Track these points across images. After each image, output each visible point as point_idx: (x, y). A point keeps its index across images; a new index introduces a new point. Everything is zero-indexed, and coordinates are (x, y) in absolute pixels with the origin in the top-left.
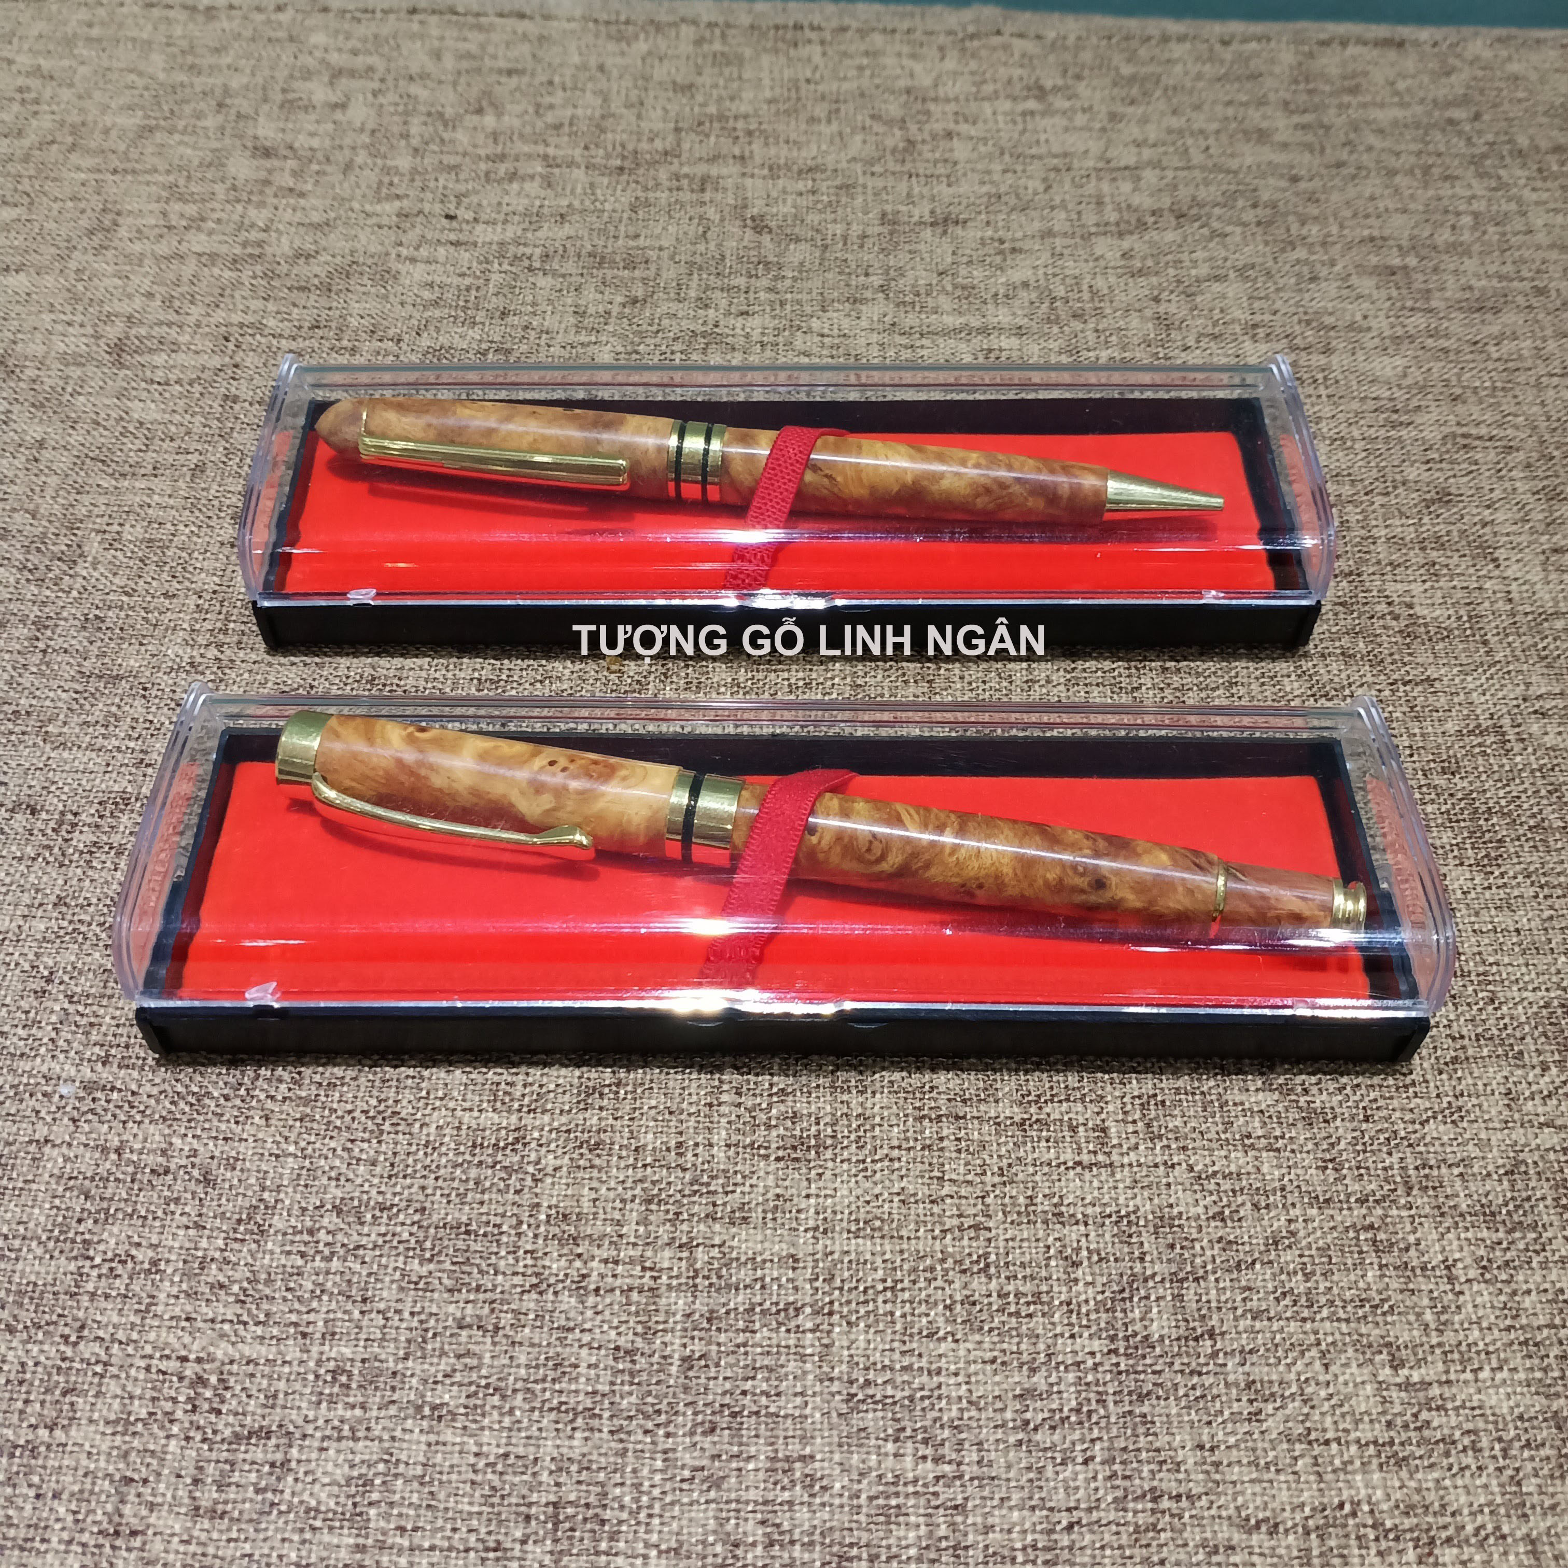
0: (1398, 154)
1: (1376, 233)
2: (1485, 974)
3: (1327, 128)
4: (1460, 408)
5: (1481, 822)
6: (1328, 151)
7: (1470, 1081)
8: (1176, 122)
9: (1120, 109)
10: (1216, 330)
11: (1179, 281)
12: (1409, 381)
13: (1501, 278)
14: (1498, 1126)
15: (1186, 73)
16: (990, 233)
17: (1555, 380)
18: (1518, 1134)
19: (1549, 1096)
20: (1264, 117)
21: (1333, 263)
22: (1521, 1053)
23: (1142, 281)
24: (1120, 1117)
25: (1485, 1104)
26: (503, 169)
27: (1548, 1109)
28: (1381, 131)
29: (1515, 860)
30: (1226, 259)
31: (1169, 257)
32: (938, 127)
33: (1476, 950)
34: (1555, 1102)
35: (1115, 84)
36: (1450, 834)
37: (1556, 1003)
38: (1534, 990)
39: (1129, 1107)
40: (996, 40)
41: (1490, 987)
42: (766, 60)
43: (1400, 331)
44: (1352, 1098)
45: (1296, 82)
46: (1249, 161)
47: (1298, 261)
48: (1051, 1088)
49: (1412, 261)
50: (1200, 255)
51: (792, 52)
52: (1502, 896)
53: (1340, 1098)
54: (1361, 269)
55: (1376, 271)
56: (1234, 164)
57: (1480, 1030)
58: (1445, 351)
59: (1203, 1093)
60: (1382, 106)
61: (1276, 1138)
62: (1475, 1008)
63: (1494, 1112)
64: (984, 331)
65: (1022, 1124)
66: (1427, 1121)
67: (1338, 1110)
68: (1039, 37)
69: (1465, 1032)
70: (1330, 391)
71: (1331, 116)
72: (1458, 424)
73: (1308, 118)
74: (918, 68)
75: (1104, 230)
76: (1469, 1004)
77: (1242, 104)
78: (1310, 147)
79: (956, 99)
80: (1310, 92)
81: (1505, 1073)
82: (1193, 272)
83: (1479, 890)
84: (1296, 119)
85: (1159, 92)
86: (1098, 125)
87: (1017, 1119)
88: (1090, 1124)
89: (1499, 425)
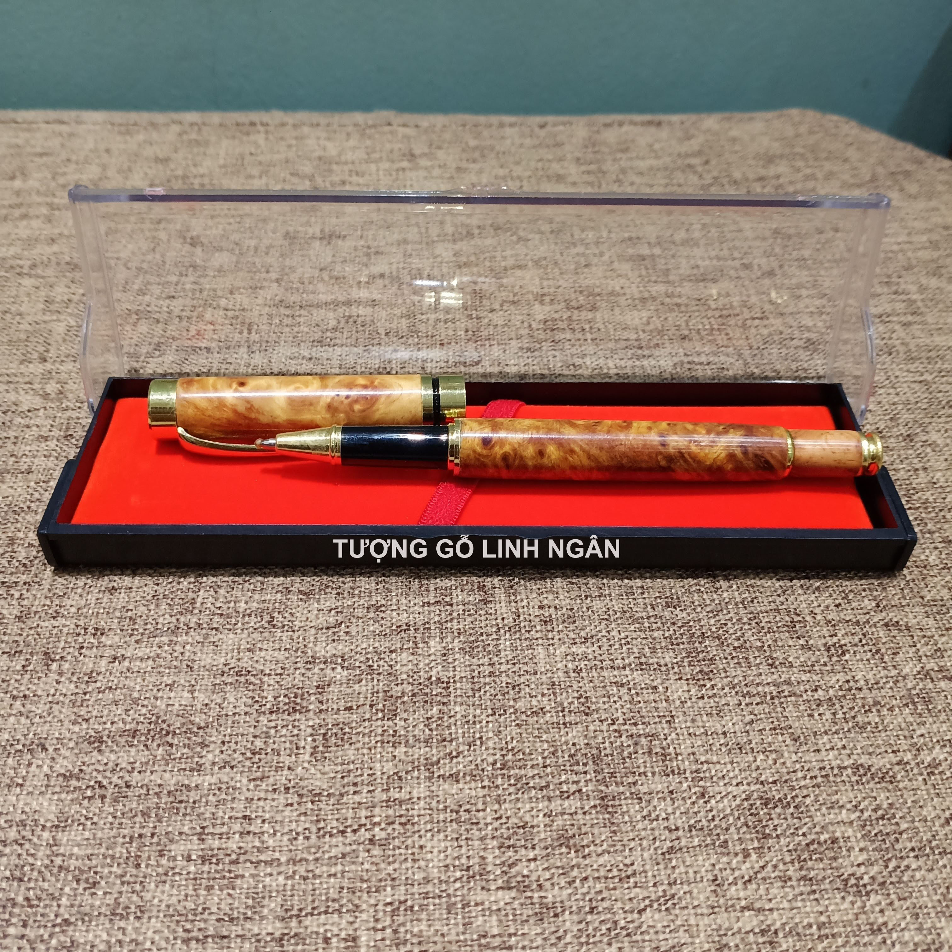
0: (652, 186)
1: (634, 235)
2: (697, 771)
3: (604, 173)
4: (686, 344)
5: (697, 644)
6: (604, 186)
7: (683, 869)
8: (501, 172)
9: (464, 165)
10: (516, 299)
11: (492, 270)
12: (651, 327)
13: (719, 258)
14: (705, 911)
15: (513, 144)
16: (362, 242)
17: (757, 322)
18: (723, 919)
19: (750, 881)
20: (562, 167)
21: (602, 254)
22: (726, 841)
23: (465, 271)
24: (372, 925)
25: (695, 891)
26: (17, 213)
27: (748, 893)
28: (641, 174)
29: (723, 675)
30: (526, 255)
31: (487, 255)
32: (336, 179)
33: (690, 750)
34: (754, 886)
35: (464, 150)
36: (671, 654)
37: (755, 795)
38: (737, 785)
39: (381, 914)
40: (387, 129)
41: (702, 783)
42: (225, 143)
43: (646, 295)
44: (580, 891)
45: (586, 147)
47: (578, 254)
48: (313, 901)
49: (657, 251)
50: (508, 253)
51: (245, 138)
52: (712, 704)
53: (570, 891)
54: (621, 257)
55: (631, 259)
57: (692, 822)
58: (678, 305)
59: (449, 896)
60: (643, 158)
61: (510, 935)
62: (689, 802)
63: (702, 897)
64: (348, 303)
65: (281, 939)
66: (644, 910)
67: (567, 904)
68: (417, 126)
69: (679, 823)
70: (594, 336)
71: (608, 166)
72: (686, 354)
73: (593, 167)
74: (329, 145)
75: (443, 237)
76: (684, 799)
77: (549, 161)
78: (591, 184)
79: (353, 163)
80: (595, 152)
81: (713, 861)
82: (503, 264)
83: (694, 700)
84: (583, 168)
85: (493, 155)
86: (448, 175)
87: (277, 935)
88: (343, 935)
89: (715, 354)
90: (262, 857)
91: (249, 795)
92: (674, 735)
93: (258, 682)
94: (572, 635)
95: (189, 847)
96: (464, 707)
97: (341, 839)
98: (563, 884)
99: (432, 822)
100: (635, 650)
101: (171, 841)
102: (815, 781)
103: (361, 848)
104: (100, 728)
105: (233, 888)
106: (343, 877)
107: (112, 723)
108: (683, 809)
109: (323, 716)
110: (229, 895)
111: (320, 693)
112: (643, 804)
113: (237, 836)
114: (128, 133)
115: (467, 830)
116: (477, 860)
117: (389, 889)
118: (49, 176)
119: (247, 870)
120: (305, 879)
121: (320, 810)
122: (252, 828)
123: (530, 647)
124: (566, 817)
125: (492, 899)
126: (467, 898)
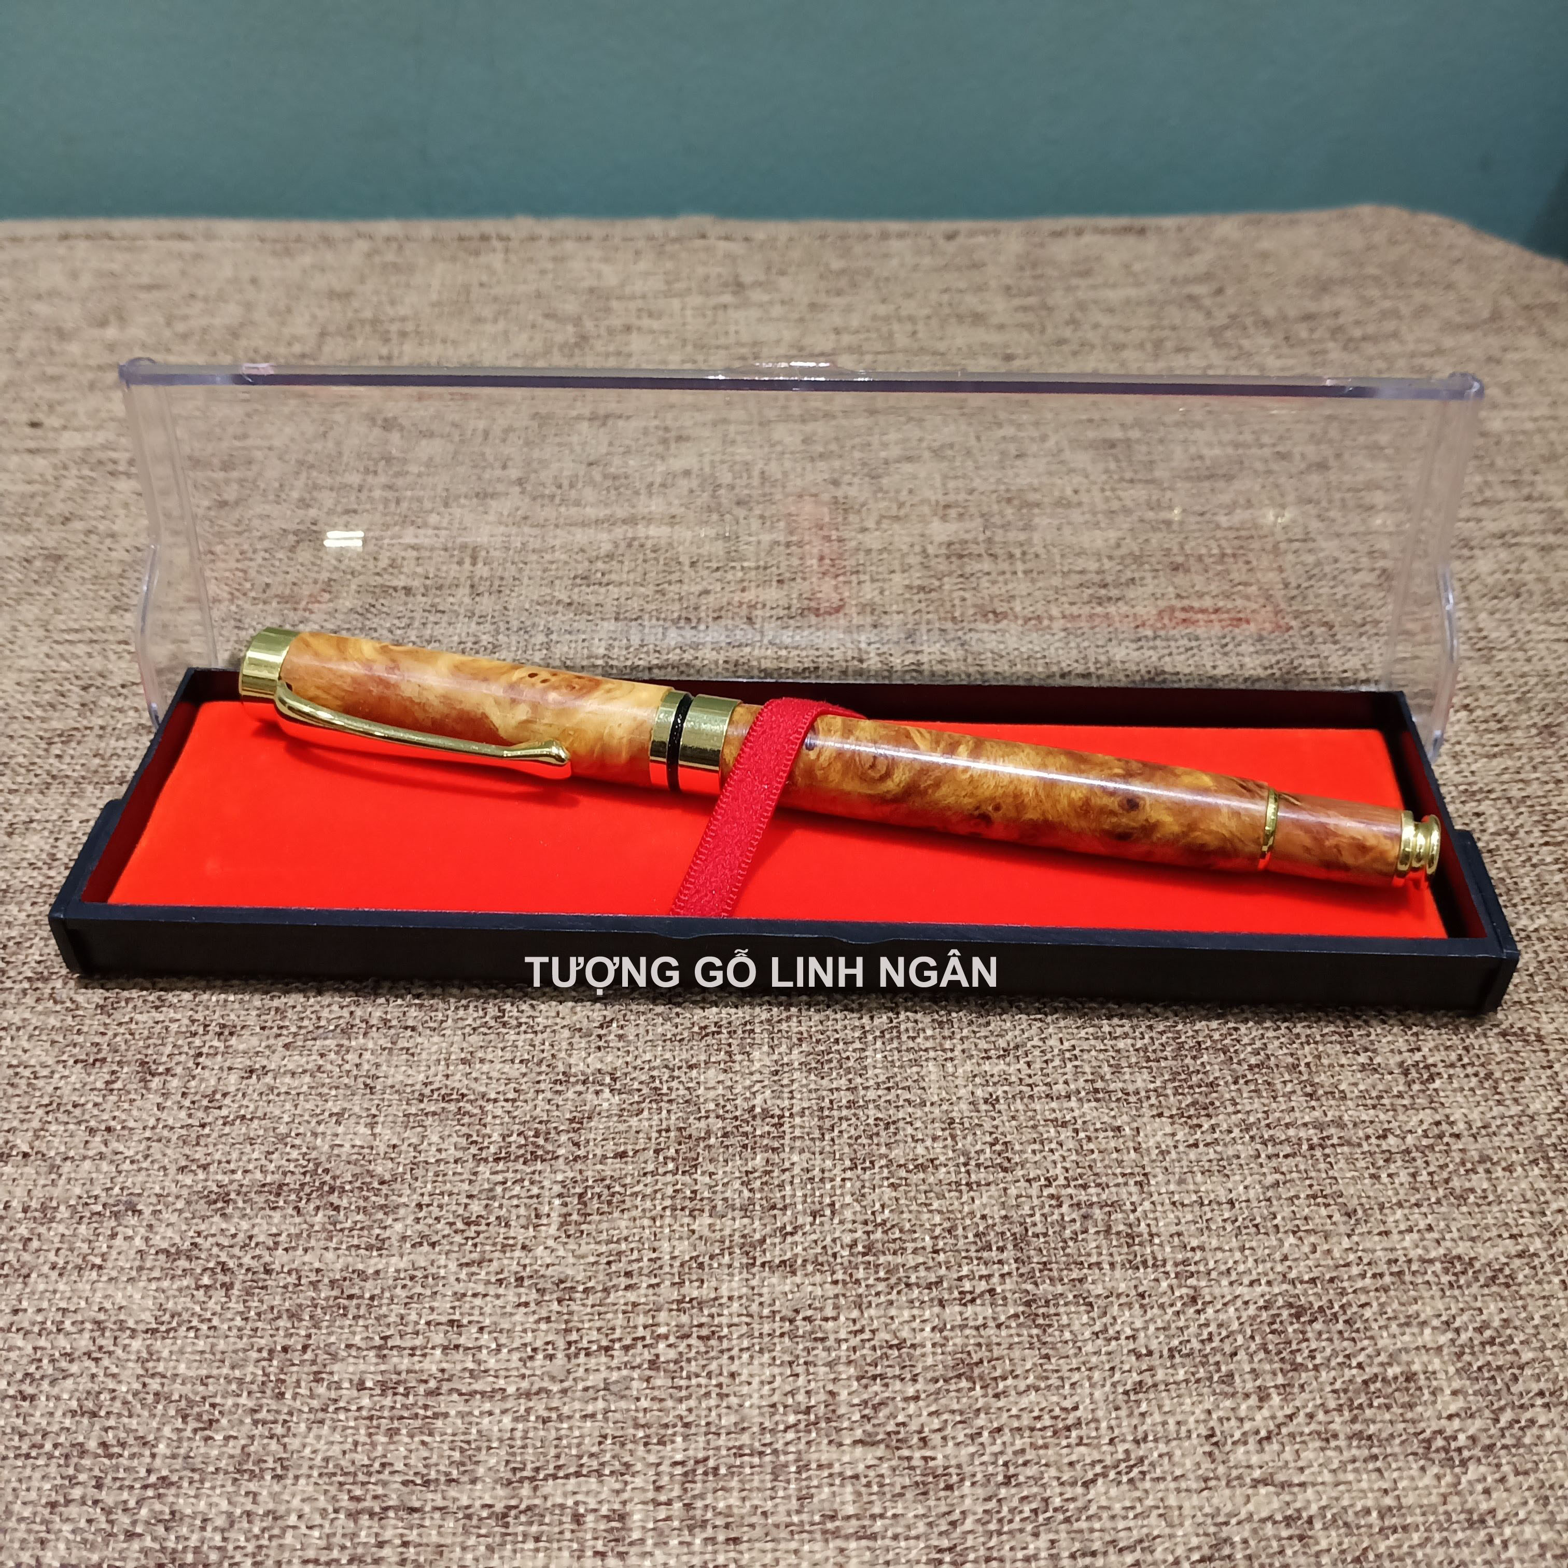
0: (1127, 330)
2: (1185, 1262)
3: (1050, 309)
4: (1180, 579)
5: (1188, 1061)
6: (1049, 330)
7: (1158, 1418)
8: (882, 310)
9: (823, 299)
10: (902, 512)
11: (864, 464)
12: (1123, 551)
13: (1237, 445)
14: (1194, 1485)
15: (902, 265)
16: (656, 422)
17: (1296, 545)
18: (1222, 1498)
19: (1268, 1438)
20: (982, 301)
21: (1044, 438)
22: (1231, 1375)
23: (821, 465)
24: (650, 1495)
25: (1178, 1453)
27: (1266, 1457)
28: (1111, 311)
29: (1231, 1109)
30: (921, 440)
31: (857, 441)
32: (616, 322)
33: (1174, 1229)
34: (1276, 1447)
35: (821, 277)
36: (1146, 1076)
37: (1280, 1302)
38: (1251, 1284)
39: (665, 1480)
40: (699, 243)
41: (1191, 1282)
42: (440, 268)
43: (1116, 505)
44: (989, 1450)
45: (1022, 268)
46: (960, 342)
47: (1004, 439)
48: (558, 1457)
49: (1135, 434)
50: (891, 437)
51: (472, 260)
52: (1212, 1156)
53: (972, 1449)
54: (1076, 444)
55: (1093, 445)
56: (941, 346)
57: (1175, 1342)
59: (775, 1452)
60: (1114, 286)
61: (873, 1517)
62: (1170, 1311)
63: (1189, 1464)
64: (631, 521)
65: (505, 1515)
66: (1094, 1481)
67: (967, 1470)
68: (746, 239)
69: (1154, 1345)
70: (1029, 566)
71: (1057, 298)
72: (1178, 596)
73: (1032, 300)
74: (606, 269)
76: (1162, 1306)
77: (961, 291)
78: (1028, 327)
79: (644, 297)
80: (1035, 277)
81: (1208, 1405)
82: (883, 454)
84: (1017, 302)
85: (869, 284)
86: (796, 316)
87: (499, 1508)
88: (604, 1510)
89: (1227, 596)
90: (477, 1386)
91: (460, 1288)
92: (1147, 1205)
93: (477, 1111)
94: (983, 1045)
95: (362, 1367)
96: (807, 1155)
97: (603, 1359)
98: (961, 1438)
99: (751, 1336)
100: (1088, 1069)
101: (334, 1357)
102: (1379, 1283)
103: (635, 1374)
104: (226, 1179)
105: (431, 1434)
106: (606, 1419)
107: (246, 1172)
108: (1160, 1324)
109: (579, 1166)
110: (423, 1443)
111: (575, 1131)
112: (1095, 1314)
113: (438, 1352)
114: (288, 252)
115: (808, 1351)
116: (823, 1397)
117: (679, 1439)
118: (161, 320)
119: (452, 1405)
120: (545, 1421)
121: (571, 1313)
122: (462, 1341)
123: (915, 1062)
124: (967, 1332)
125: (846, 1458)
126: (805, 1457)
